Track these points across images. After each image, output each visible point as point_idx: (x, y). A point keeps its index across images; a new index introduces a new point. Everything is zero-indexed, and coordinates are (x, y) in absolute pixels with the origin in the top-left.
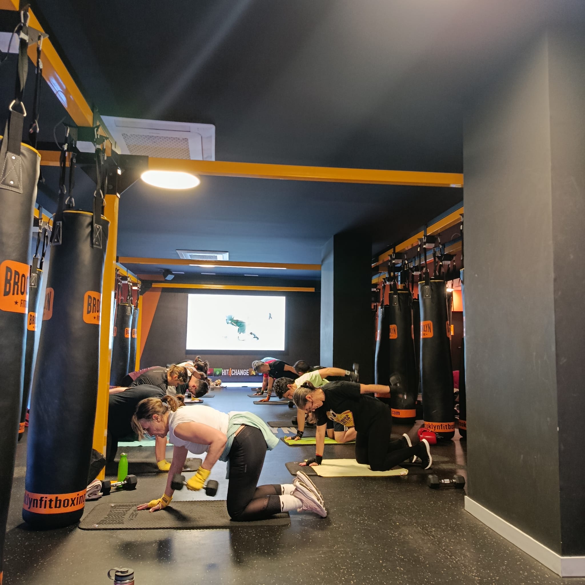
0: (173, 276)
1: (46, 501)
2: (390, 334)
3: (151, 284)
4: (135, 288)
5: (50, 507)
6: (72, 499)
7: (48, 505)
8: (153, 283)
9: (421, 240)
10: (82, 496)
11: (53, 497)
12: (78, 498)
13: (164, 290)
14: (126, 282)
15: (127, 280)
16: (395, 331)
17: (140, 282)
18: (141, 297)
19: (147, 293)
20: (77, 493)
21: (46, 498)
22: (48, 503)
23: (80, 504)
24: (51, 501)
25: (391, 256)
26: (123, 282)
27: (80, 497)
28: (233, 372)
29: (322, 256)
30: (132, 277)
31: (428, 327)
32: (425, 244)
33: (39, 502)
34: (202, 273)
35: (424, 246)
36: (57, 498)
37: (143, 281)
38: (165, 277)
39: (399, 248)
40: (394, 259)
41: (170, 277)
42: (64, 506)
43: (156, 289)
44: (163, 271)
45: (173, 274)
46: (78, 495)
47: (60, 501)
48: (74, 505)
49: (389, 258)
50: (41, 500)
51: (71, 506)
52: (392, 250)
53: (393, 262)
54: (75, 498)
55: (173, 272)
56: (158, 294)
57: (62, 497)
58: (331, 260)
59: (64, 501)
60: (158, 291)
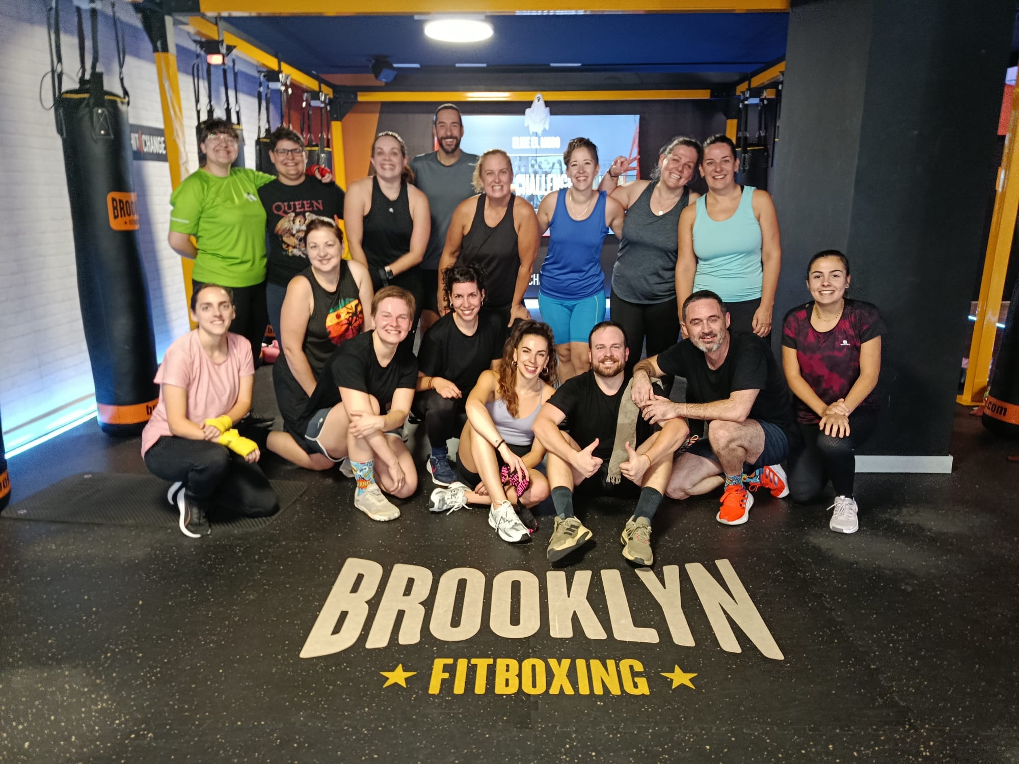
0: (394, 73)
3: (356, 96)
4: (314, 103)
8: (359, 93)
13: (386, 107)
15: (278, 80)
17: (326, 89)
18: (336, 126)
19: (350, 117)
26: (273, 85)
34: (457, 65)
37: (333, 88)
38: (377, 73)
41: (386, 76)
43: (367, 107)
44: (371, 61)
45: (394, 69)
55: (394, 65)
56: (372, 117)
60: (372, 112)
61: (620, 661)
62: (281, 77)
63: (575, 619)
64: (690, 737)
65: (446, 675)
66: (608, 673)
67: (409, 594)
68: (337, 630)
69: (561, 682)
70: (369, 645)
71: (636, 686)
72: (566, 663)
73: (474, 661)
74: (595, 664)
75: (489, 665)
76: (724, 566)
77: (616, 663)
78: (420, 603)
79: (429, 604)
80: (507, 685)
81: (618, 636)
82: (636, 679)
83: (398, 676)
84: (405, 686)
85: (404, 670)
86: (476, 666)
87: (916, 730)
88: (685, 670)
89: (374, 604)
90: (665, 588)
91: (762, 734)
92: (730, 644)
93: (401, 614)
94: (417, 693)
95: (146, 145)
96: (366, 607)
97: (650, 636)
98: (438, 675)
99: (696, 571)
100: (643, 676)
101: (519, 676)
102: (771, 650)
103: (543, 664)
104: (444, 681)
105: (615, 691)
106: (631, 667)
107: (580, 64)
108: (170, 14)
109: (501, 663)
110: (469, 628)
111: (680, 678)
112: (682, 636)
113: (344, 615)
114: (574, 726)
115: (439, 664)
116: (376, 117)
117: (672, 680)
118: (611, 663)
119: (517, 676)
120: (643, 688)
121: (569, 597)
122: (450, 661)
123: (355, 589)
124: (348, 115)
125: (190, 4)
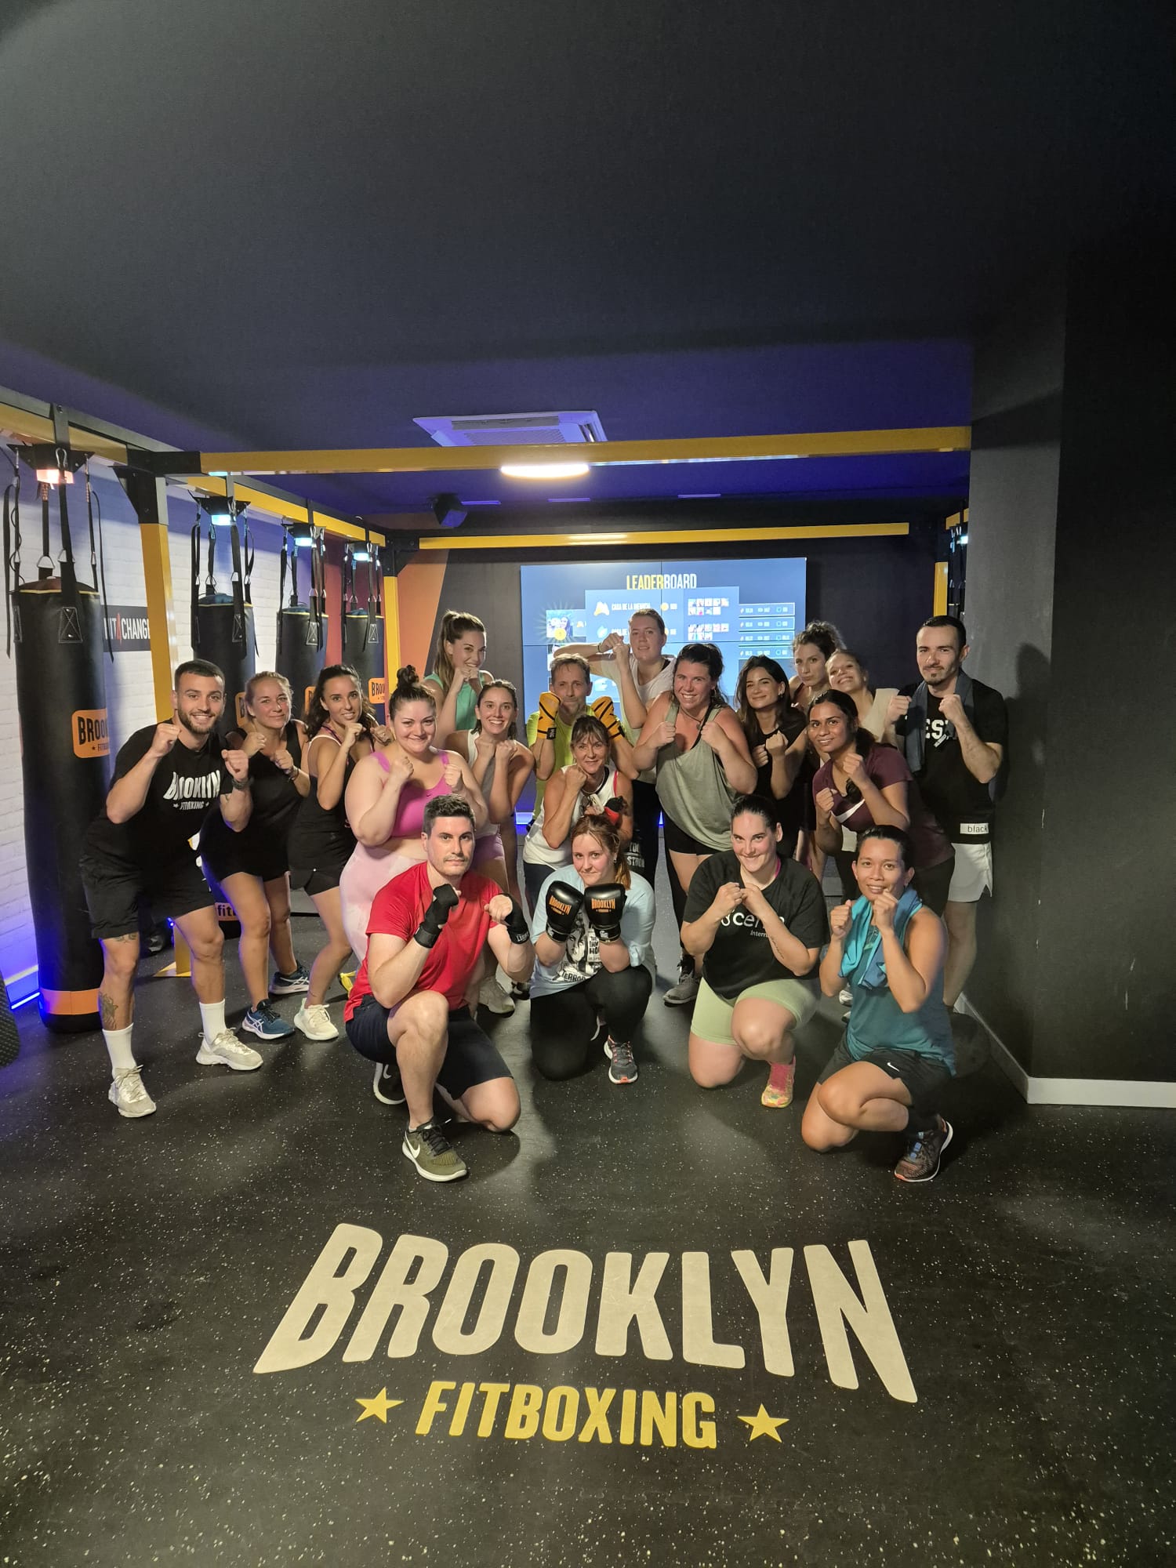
0: (464, 515)
3: (417, 543)
4: (361, 557)
8: (420, 539)
13: (456, 557)
14: (308, 543)
15: (308, 535)
17: (377, 538)
18: (390, 584)
19: (409, 569)
26: (302, 542)
30: (339, 525)
34: (552, 501)
37: (392, 534)
38: (441, 515)
41: (455, 517)
43: (431, 556)
44: (434, 501)
45: (459, 507)
55: (460, 503)
56: (439, 570)
60: (438, 561)
61: (684, 1393)
62: (312, 530)
63: (633, 1328)
64: (760, 1516)
65: (443, 1407)
66: (664, 1413)
67: (412, 1282)
68: (307, 1333)
69: (598, 1424)
70: (347, 1358)
71: (699, 1433)
72: (609, 1393)
73: (484, 1387)
74: (650, 1397)
75: (502, 1394)
76: (860, 1251)
77: (678, 1397)
78: (426, 1296)
79: (436, 1297)
80: (523, 1424)
81: (689, 1356)
82: (702, 1424)
83: (378, 1406)
84: (385, 1421)
85: (389, 1397)
86: (485, 1394)
87: (1085, 1521)
88: (772, 1413)
89: (363, 1294)
90: (768, 1283)
91: (864, 1515)
92: (843, 1375)
93: (397, 1310)
94: (399, 1432)
95: (126, 631)
96: (353, 1298)
97: (733, 1357)
98: (432, 1405)
99: (818, 1257)
100: (711, 1420)
101: (542, 1412)
102: (901, 1386)
103: (578, 1395)
104: (438, 1416)
105: (670, 1441)
106: (698, 1405)
107: (719, 495)
108: (162, 476)
109: (521, 1390)
110: (487, 1335)
111: (763, 1424)
112: (779, 1360)
113: (321, 1310)
114: (604, 1492)
115: (437, 1387)
116: (444, 567)
117: (751, 1427)
118: (671, 1397)
119: (538, 1411)
120: (709, 1439)
121: (630, 1292)
122: (451, 1385)
123: (341, 1271)
124: (407, 566)
125: (188, 464)
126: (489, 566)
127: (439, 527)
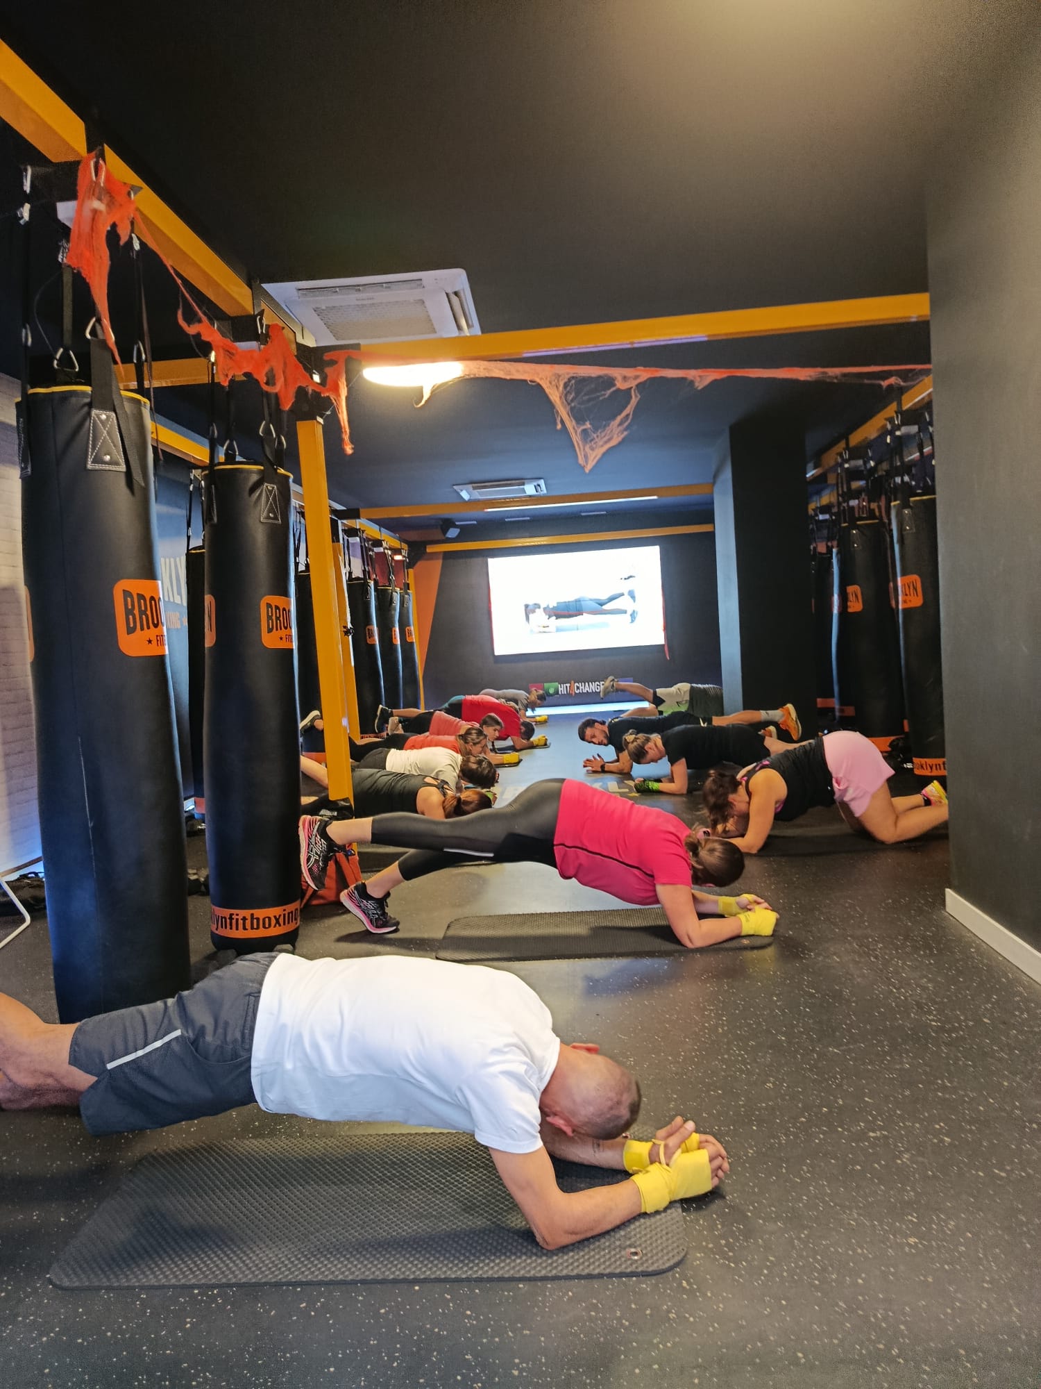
0: (458, 530)
1: (237, 920)
2: (849, 604)
3: (425, 548)
4: (398, 558)
5: (245, 928)
6: (275, 917)
7: (241, 926)
8: (428, 546)
9: (891, 420)
10: (292, 912)
11: (246, 913)
12: (284, 915)
13: (448, 556)
14: (381, 550)
15: (381, 546)
16: (856, 596)
17: (405, 546)
18: (410, 572)
19: (420, 564)
20: (284, 907)
21: (237, 915)
22: (241, 922)
23: (289, 923)
24: (244, 919)
25: (841, 455)
26: (376, 550)
27: (289, 914)
28: (578, 688)
29: (714, 467)
30: (389, 540)
31: (911, 587)
32: (898, 428)
33: (228, 921)
34: (506, 520)
35: (898, 433)
36: (252, 915)
37: (412, 545)
38: (445, 531)
39: (856, 438)
40: (847, 461)
41: (453, 533)
42: (264, 927)
43: (433, 556)
44: (441, 523)
45: (456, 526)
46: (284, 910)
47: (258, 919)
48: (280, 925)
49: (839, 460)
50: (231, 918)
51: (275, 926)
52: (842, 444)
53: (846, 466)
54: (280, 916)
55: (457, 523)
56: (438, 563)
57: (260, 913)
58: (727, 475)
59: (264, 919)
60: (438, 559)
62: (384, 544)
108: (340, 519)
116: (440, 562)
124: (419, 563)
125: (353, 514)
126: (468, 560)
127: (441, 537)
